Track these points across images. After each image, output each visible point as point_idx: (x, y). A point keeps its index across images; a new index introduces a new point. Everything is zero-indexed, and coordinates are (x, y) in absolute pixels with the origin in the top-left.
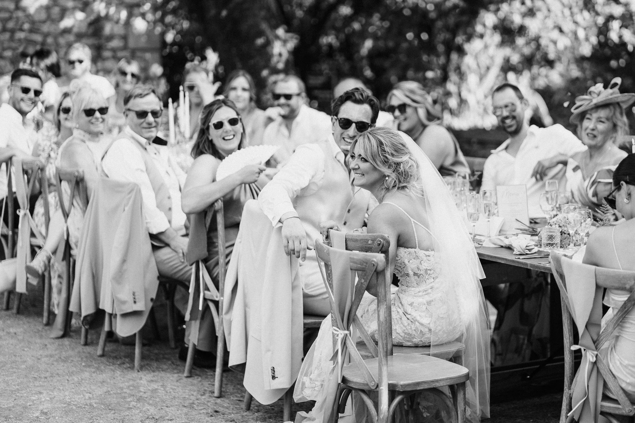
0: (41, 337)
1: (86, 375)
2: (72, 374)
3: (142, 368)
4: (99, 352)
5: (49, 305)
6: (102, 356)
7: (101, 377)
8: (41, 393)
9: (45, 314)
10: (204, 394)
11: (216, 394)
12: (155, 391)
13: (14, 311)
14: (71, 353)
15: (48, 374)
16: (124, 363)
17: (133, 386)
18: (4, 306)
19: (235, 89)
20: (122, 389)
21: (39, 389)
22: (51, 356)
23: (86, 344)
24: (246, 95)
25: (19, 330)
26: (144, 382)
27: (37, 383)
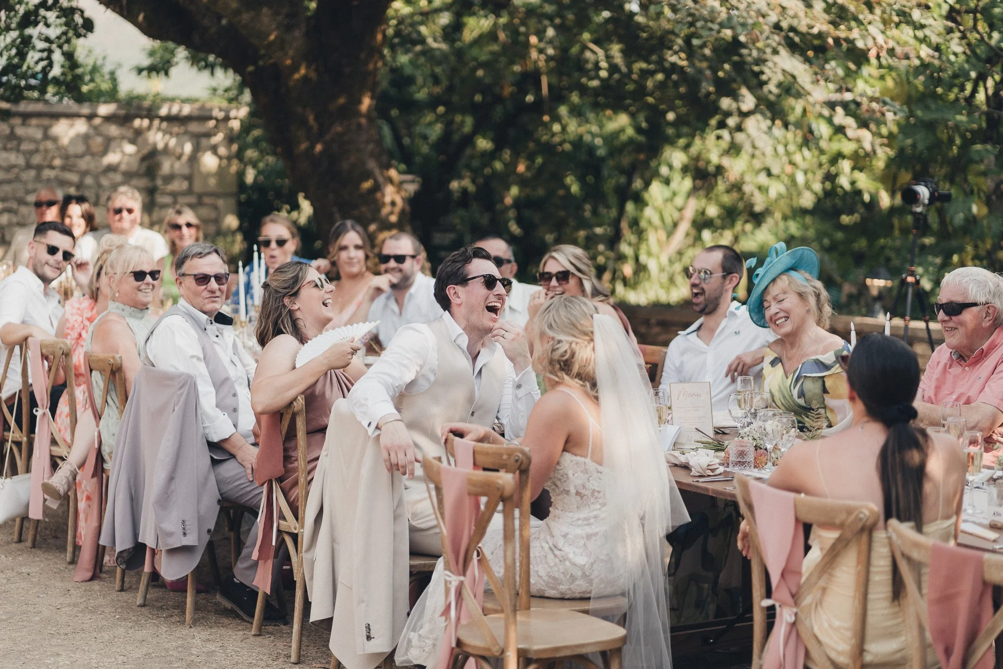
0: (63, 579)
1: (121, 631)
2: (101, 629)
3: (195, 622)
4: (139, 601)
5: (75, 537)
6: (143, 605)
7: (140, 634)
8: (58, 655)
9: (70, 548)
10: (277, 658)
11: (293, 659)
12: (211, 653)
13: (29, 544)
14: (101, 600)
15: (69, 630)
16: (171, 616)
17: (182, 646)
18: (16, 537)
19: (345, 248)
20: (167, 650)
21: (55, 649)
22: (75, 605)
23: (122, 590)
24: (360, 254)
25: (34, 570)
26: (197, 641)
27: (54, 641)
